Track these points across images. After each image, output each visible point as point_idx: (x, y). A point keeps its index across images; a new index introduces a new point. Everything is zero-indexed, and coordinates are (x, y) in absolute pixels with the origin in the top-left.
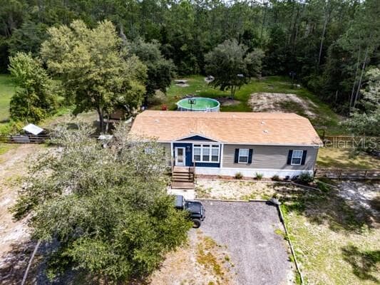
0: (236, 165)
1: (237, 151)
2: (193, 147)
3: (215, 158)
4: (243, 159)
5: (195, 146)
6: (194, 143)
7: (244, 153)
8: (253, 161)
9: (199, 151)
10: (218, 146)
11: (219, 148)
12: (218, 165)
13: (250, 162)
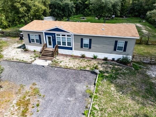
0: (82, 49)
1: (82, 40)
2: (56, 36)
3: (69, 44)
4: (86, 46)
5: (57, 35)
6: (57, 33)
7: (86, 41)
8: (92, 47)
9: (59, 39)
10: (70, 36)
11: (71, 37)
12: (71, 49)
13: (90, 48)
